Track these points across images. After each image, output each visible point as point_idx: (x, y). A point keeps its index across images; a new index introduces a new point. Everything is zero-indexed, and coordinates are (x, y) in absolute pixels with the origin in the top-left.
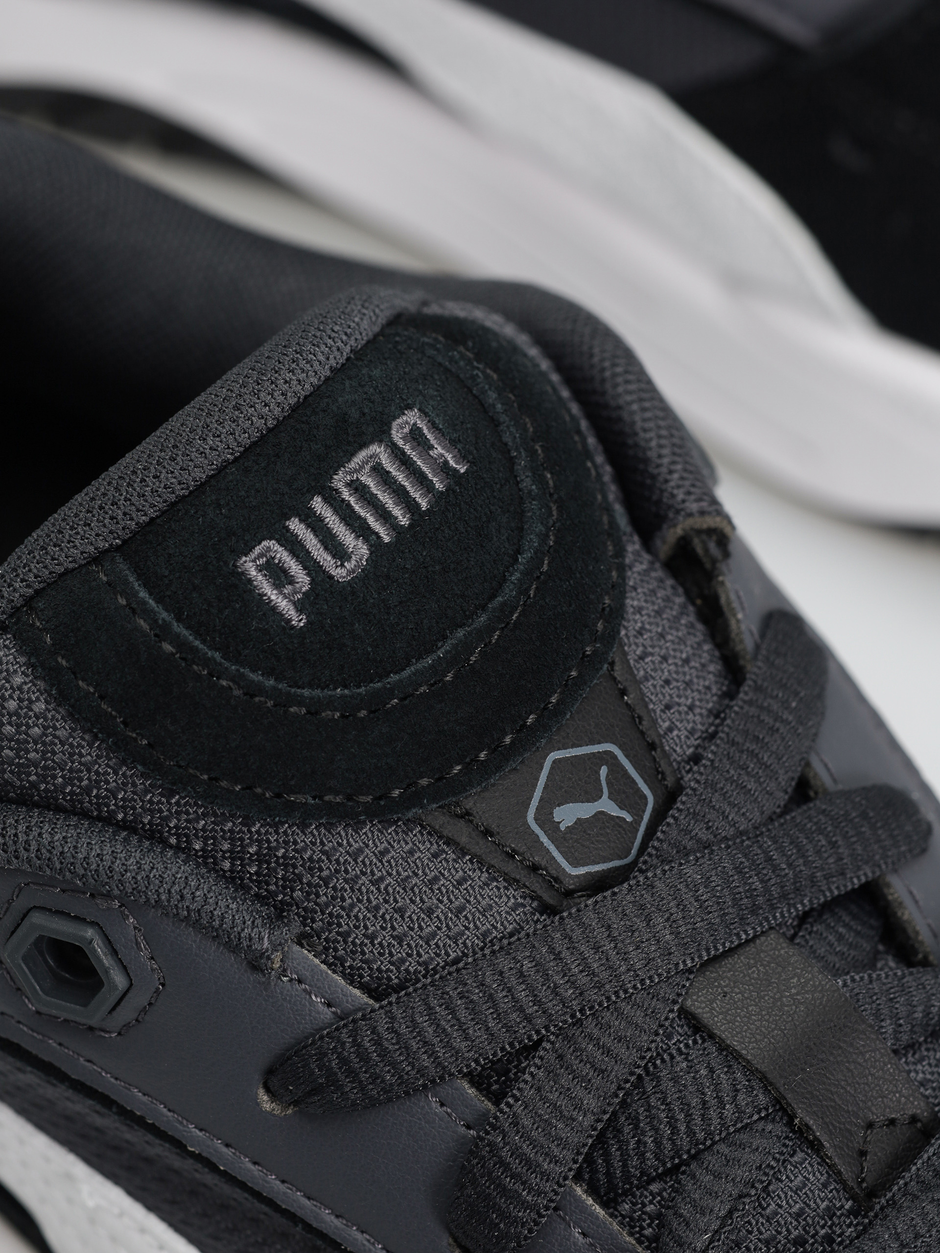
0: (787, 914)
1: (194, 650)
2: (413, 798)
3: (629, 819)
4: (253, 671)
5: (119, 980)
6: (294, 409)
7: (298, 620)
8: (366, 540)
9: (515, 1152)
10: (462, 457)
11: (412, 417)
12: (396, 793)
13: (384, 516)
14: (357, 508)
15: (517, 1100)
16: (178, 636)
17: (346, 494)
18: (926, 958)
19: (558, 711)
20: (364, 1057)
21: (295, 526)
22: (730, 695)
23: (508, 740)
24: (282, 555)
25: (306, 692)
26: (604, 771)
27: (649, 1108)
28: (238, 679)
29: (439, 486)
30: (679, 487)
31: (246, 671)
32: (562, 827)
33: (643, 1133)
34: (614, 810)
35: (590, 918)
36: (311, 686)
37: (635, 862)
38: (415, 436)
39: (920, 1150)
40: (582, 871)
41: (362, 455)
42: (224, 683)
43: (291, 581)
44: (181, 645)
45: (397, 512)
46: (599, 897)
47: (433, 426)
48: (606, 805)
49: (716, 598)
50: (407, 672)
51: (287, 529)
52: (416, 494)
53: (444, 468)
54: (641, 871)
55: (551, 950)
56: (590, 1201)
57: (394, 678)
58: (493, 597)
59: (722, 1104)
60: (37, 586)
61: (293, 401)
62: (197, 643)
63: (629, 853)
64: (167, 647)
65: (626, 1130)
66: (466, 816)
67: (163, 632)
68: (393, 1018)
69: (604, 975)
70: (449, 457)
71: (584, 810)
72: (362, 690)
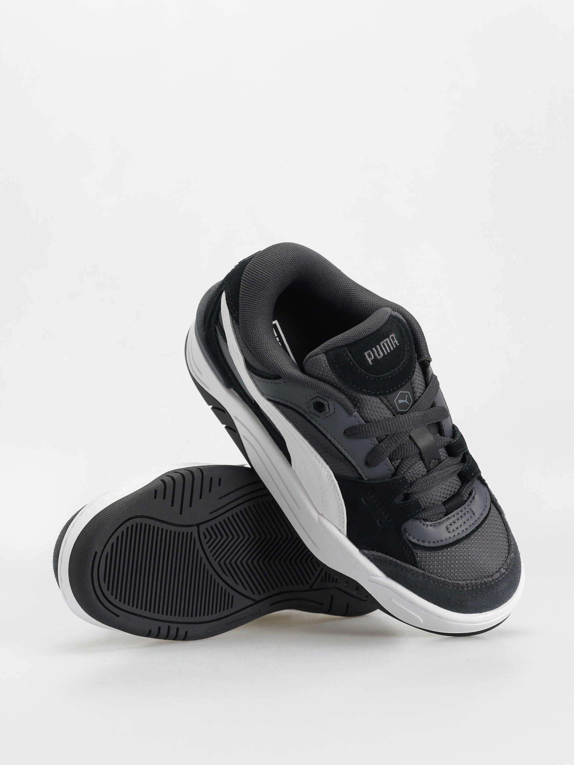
0: (427, 424)
1: (355, 364)
2: (380, 394)
3: (409, 404)
4: (363, 370)
5: (328, 411)
6: (377, 330)
7: (371, 364)
8: (383, 353)
9: (381, 450)
10: (398, 343)
11: (393, 335)
12: (378, 393)
13: (386, 350)
14: (383, 348)
15: (383, 443)
16: (353, 362)
17: (382, 346)
18: (444, 435)
19: (403, 386)
20: (363, 431)
21: (374, 349)
22: (426, 387)
23: (396, 388)
24: (371, 353)
25: (369, 375)
26: (407, 396)
27: (401, 449)
28: (360, 370)
29: (395, 347)
30: (425, 352)
31: (362, 370)
32: (399, 403)
33: (400, 452)
34: (407, 402)
35: (400, 418)
36: (370, 374)
37: (408, 411)
38: (393, 338)
39: (439, 464)
40: (400, 410)
41: (385, 340)
42: (358, 371)
43: (371, 357)
44: (353, 363)
45: (388, 350)
46: (402, 415)
47: (395, 337)
48: (406, 401)
49: (426, 371)
50: (384, 375)
51: (373, 349)
52: (391, 347)
53: (396, 344)
54: (409, 413)
55: (394, 422)
56: (389, 461)
57: (382, 375)
58: (398, 366)
59: (412, 451)
60: (332, 348)
61: (377, 329)
62: (356, 364)
63: (407, 409)
64: (351, 363)
65: (397, 451)
66: (386, 398)
67: (351, 361)
68: (368, 426)
69: (401, 427)
70: (397, 342)
71: (403, 401)
72: (377, 376)
